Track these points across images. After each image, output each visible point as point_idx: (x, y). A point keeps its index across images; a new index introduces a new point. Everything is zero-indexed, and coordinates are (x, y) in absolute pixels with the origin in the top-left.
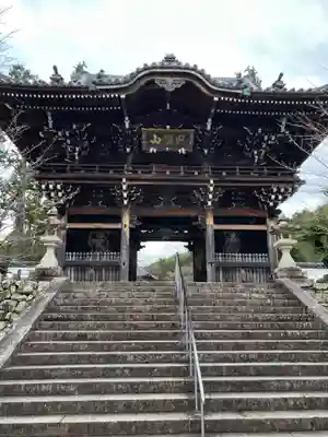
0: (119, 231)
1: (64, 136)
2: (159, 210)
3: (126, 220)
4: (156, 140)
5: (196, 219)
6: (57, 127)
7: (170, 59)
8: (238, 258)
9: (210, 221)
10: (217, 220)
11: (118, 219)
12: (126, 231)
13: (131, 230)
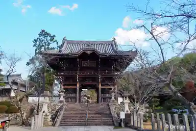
0: (76, 88)
2: (87, 83)
3: (78, 85)
4: (86, 64)
5: (96, 85)
6: (60, 61)
8: (107, 95)
9: (100, 86)
10: (102, 85)
11: (76, 85)
12: (78, 88)
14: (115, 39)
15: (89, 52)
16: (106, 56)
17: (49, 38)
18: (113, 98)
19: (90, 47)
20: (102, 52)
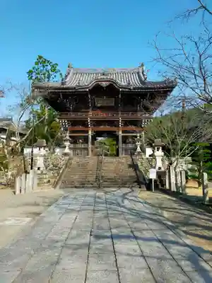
0: (87, 136)
1: (66, 101)
2: (102, 128)
4: (100, 102)
5: (115, 132)
6: (64, 98)
9: (120, 133)
10: (123, 132)
11: (87, 132)
12: (90, 137)
15: (104, 84)
16: (130, 89)
17: (49, 68)
18: (139, 150)
19: (105, 77)
20: (123, 84)
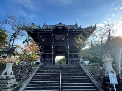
0: (51, 54)
1: (41, 37)
3: (53, 52)
4: (58, 37)
5: (66, 52)
7: (60, 23)
8: (74, 59)
9: (69, 52)
10: (70, 52)
11: (51, 52)
13: (54, 54)
14: (76, 24)
15: (60, 28)
